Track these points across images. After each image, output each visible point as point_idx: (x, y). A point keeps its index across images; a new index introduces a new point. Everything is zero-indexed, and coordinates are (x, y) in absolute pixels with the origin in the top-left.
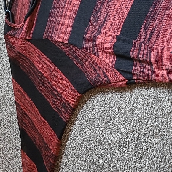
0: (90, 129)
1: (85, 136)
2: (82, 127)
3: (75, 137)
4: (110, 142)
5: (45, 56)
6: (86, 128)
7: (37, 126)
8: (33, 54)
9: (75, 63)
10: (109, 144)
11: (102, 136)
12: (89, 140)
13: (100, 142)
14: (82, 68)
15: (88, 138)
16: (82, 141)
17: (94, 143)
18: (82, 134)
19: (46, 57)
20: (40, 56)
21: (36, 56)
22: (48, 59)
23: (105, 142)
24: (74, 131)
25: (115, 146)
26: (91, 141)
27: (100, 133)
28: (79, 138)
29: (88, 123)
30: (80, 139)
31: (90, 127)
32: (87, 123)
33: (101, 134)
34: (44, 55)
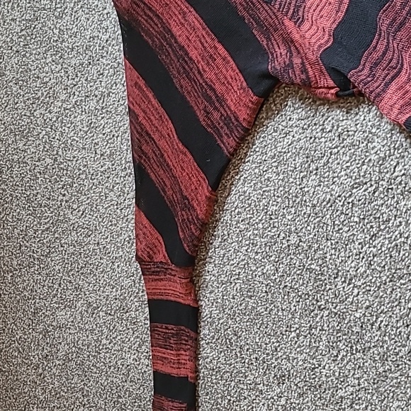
0: (278, 174)
1: (267, 186)
2: (261, 168)
3: (246, 188)
4: (315, 202)
5: (194, 12)
6: (270, 170)
7: (171, 161)
8: (170, 8)
9: (256, 33)
10: (314, 206)
11: (301, 189)
12: (274, 196)
13: (295, 201)
14: (267, 44)
15: (272, 192)
16: (259, 197)
17: (283, 202)
18: (261, 183)
19: (197, 15)
20: (185, 13)
21: (177, 13)
22: (200, 19)
23: (305, 201)
24: (245, 176)
25: (325, 210)
26: (278, 197)
27: (298, 183)
28: (254, 190)
29: (275, 162)
30: (255, 193)
31: (279, 169)
32: (274, 160)
33: (300, 185)
34: (192, 10)
